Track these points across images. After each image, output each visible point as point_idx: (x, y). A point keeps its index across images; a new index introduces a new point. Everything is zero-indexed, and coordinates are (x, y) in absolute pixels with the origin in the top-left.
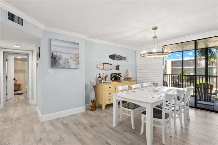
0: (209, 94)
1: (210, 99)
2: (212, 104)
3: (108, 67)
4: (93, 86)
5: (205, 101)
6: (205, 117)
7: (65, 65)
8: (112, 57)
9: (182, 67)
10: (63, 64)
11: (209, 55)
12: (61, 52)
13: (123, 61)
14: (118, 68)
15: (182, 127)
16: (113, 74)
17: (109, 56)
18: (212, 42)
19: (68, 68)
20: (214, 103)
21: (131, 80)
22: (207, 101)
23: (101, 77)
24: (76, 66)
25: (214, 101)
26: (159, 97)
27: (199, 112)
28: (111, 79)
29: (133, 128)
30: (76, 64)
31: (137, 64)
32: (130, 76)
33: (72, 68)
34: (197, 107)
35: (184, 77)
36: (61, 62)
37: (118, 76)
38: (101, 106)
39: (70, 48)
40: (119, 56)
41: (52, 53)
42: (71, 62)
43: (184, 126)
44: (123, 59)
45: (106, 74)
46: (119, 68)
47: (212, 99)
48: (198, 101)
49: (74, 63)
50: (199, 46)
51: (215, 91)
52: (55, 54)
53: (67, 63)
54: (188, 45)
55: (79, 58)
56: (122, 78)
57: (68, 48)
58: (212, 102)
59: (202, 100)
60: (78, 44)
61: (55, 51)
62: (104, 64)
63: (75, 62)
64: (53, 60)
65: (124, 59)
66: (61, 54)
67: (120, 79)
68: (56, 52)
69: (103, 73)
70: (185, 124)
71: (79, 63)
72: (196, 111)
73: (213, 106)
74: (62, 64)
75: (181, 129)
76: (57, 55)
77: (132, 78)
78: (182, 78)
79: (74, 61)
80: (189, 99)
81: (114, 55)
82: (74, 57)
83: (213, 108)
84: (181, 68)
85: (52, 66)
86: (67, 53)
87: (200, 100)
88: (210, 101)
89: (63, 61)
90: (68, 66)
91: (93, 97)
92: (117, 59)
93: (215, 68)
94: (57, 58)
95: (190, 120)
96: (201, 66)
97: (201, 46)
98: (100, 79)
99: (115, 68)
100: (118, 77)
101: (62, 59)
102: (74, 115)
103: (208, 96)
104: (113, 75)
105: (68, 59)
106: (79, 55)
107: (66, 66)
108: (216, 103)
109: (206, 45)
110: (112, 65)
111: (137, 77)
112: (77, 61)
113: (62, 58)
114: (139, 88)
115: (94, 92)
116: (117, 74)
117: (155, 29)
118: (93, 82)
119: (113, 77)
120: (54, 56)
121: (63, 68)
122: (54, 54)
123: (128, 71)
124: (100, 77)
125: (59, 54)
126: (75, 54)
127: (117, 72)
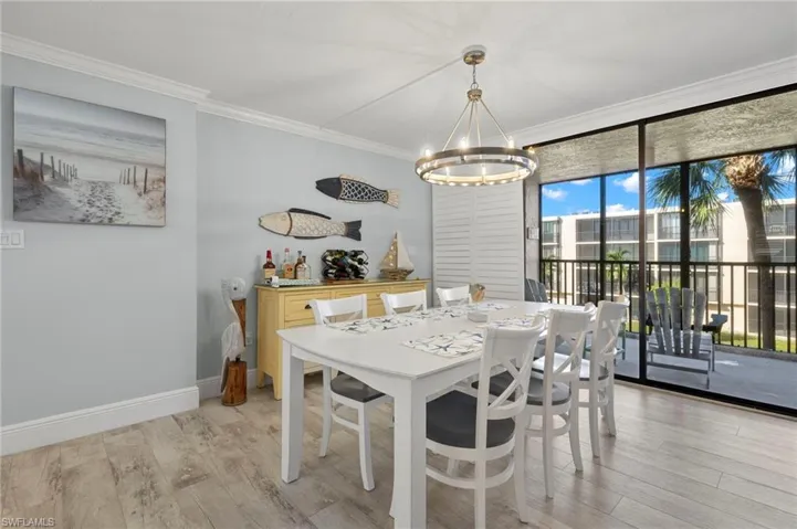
0: (693, 328)
1: (696, 349)
2: (703, 365)
3: (313, 227)
4: (233, 302)
5: (678, 354)
6: (677, 420)
7: (93, 210)
8: (330, 187)
9: (602, 239)
10: (79, 205)
11: (695, 194)
12: (68, 152)
13: (377, 205)
14: (353, 230)
15: (579, 473)
16: (331, 252)
17: (318, 182)
18: (703, 134)
19: (106, 221)
20: (709, 360)
21: (410, 277)
22: (686, 355)
23: (274, 267)
24: (150, 213)
25: (711, 357)
26: (470, 347)
27: (657, 399)
28: (325, 273)
29: (367, 485)
30: (151, 208)
31: (435, 219)
32: (403, 263)
33: (128, 225)
34: (648, 378)
35: (608, 268)
36: (70, 193)
37: (350, 261)
38: (272, 385)
39: (119, 136)
40: (360, 184)
41: (20, 152)
42: (125, 196)
43: (587, 467)
44: (377, 199)
45: (300, 252)
46: (360, 230)
47: (702, 347)
48: (655, 355)
49: (143, 202)
50: (657, 152)
51: (713, 316)
52: (37, 158)
53: (105, 202)
54: (620, 149)
55: (164, 182)
56: (370, 271)
57: (108, 134)
58: (703, 358)
59: (669, 353)
60: (161, 122)
61: (33, 146)
62: (292, 214)
63: (147, 197)
64: (22, 183)
65: (379, 195)
66: (69, 161)
67: (358, 274)
68: (43, 149)
69: (285, 250)
70: (595, 457)
71: (164, 204)
72: (644, 397)
73: (705, 372)
74: (74, 202)
75: (576, 482)
76: (47, 161)
77: (410, 272)
78: (603, 270)
79: (140, 195)
80: (611, 350)
81: (338, 179)
82: (140, 175)
83: (705, 382)
84: (599, 243)
85: (16, 208)
86: (102, 158)
87: (661, 351)
88: (695, 356)
89: (82, 189)
90: (109, 215)
91: (232, 347)
92: (350, 198)
93: (713, 242)
94: (47, 177)
95: (618, 435)
96: (671, 237)
97: (666, 152)
98: (269, 273)
99: (343, 230)
100: (352, 266)
101: (73, 182)
102: (135, 427)
103: (689, 335)
104: (329, 258)
105: (107, 185)
106: (164, 168)
107: (99, 214)
108: (716, 362)
109: (683, 149)
110: (329, 218)
111: (436, 266)
112: (155, 195)
113: (74, 176)
114: (421, 308)
115: (237, 324)
116: (346, 254)
117: (474, 58)
118: (234, 285)
119: (332, 268)
120: (28, 167)
121: (83, 220)
122: (32, 156)
123: (395, 244)
124: (269, 265)
125: (61, 162)
126: (148, 166)
127: (349, 245)
